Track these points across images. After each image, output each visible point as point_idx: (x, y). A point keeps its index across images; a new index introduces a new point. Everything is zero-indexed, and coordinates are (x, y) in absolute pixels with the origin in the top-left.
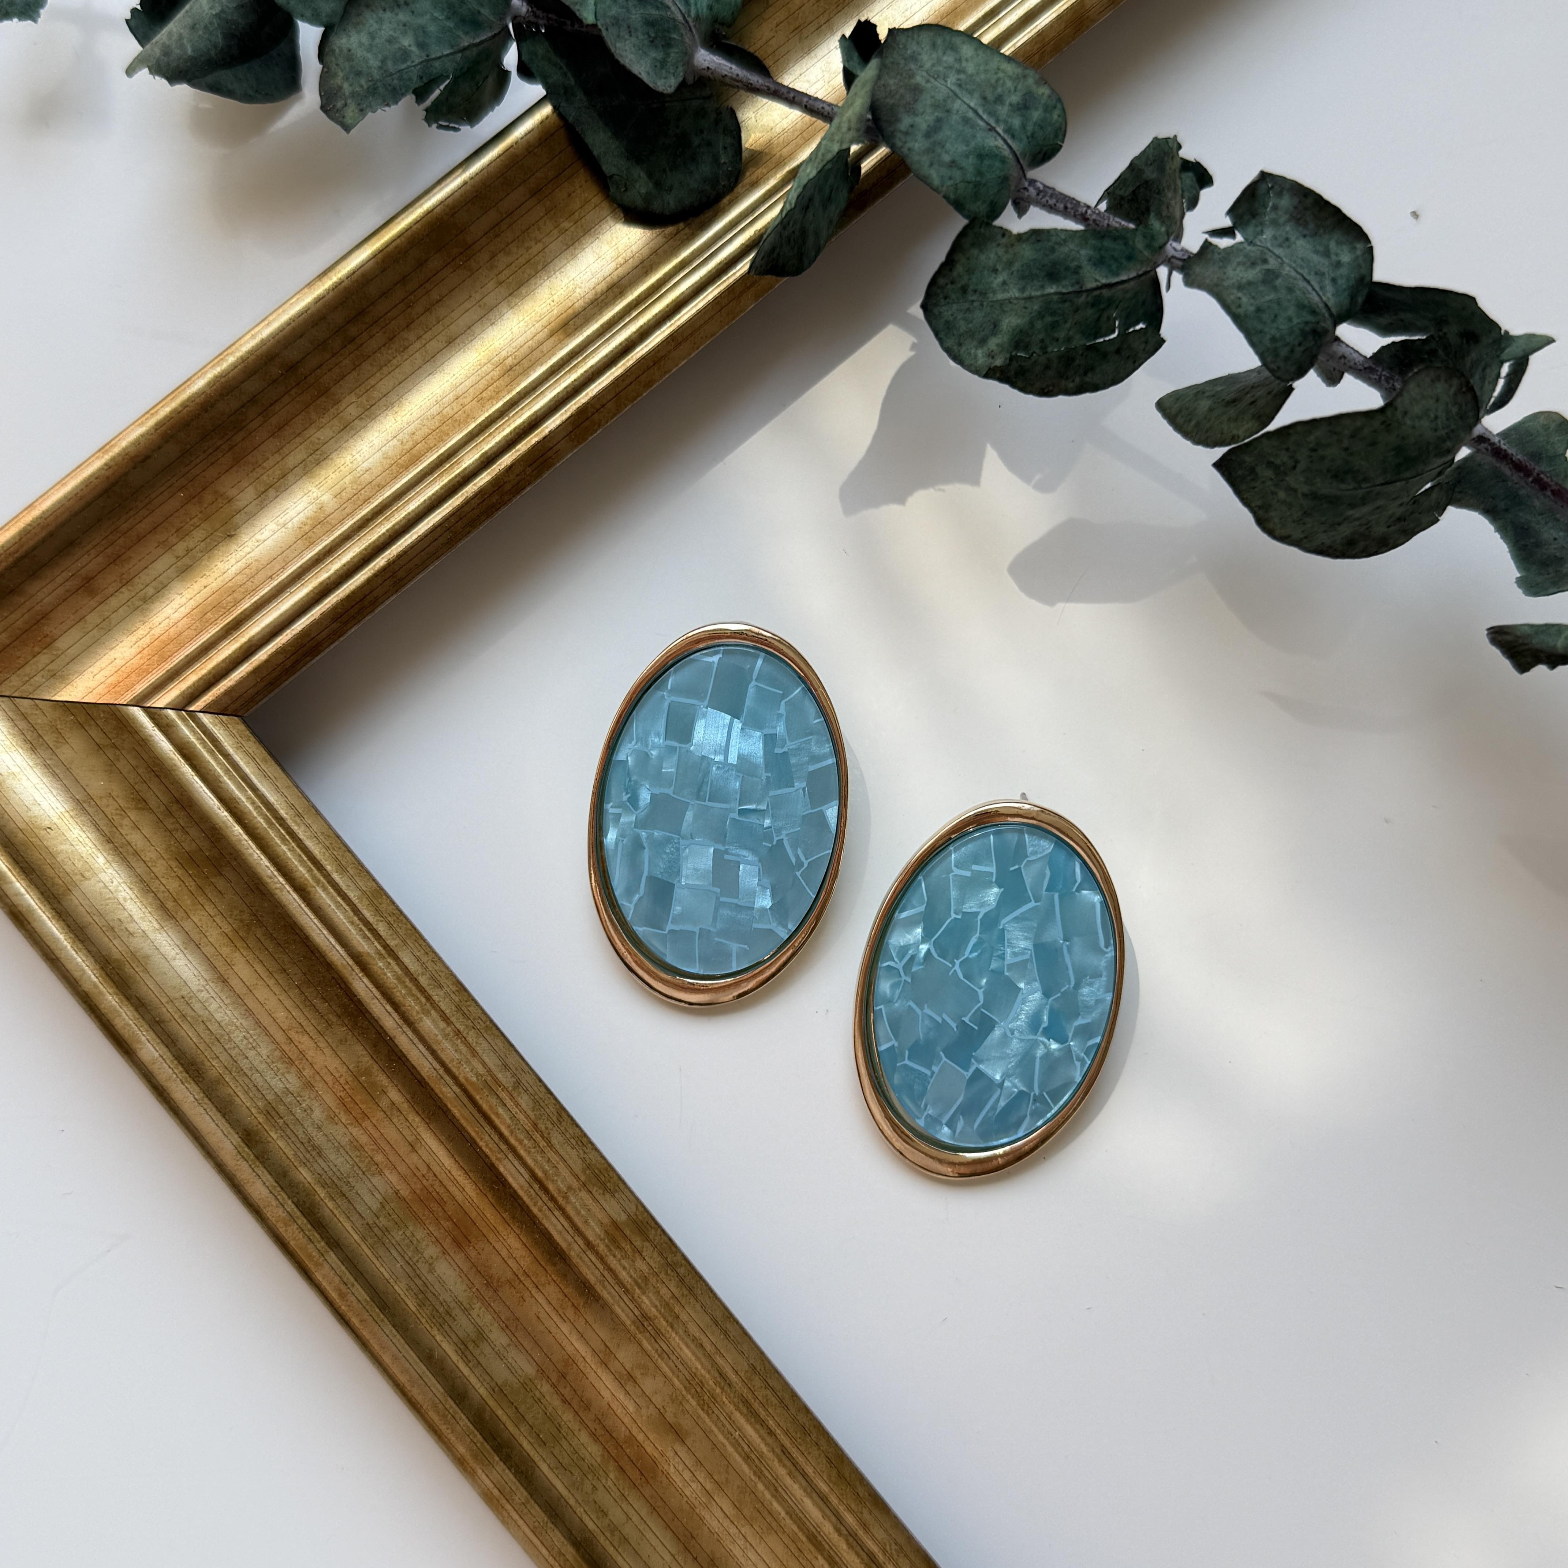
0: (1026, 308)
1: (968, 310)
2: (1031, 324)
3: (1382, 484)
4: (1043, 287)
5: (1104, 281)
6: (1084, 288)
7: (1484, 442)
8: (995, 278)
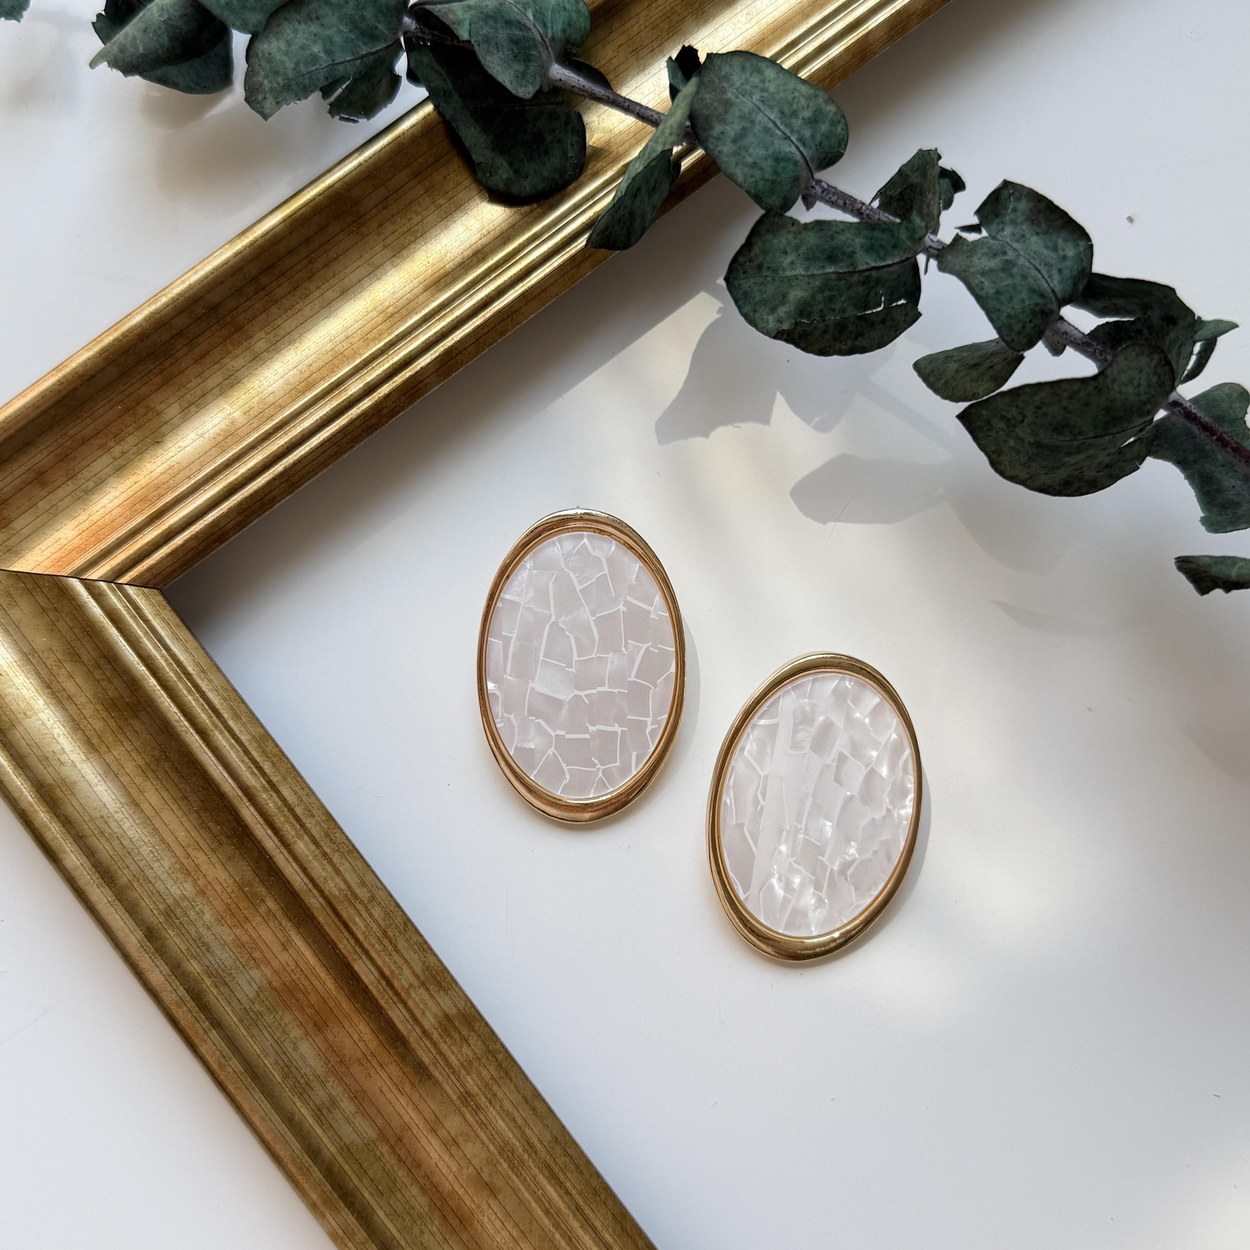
0: (809, 284)
1: (763, 283)
2: (813, 297)
3: (1094, 438)
4: (823, 267)
5: (873, 264)
6: (857, 270)
7: (1178, 406)
8: (785, 259)
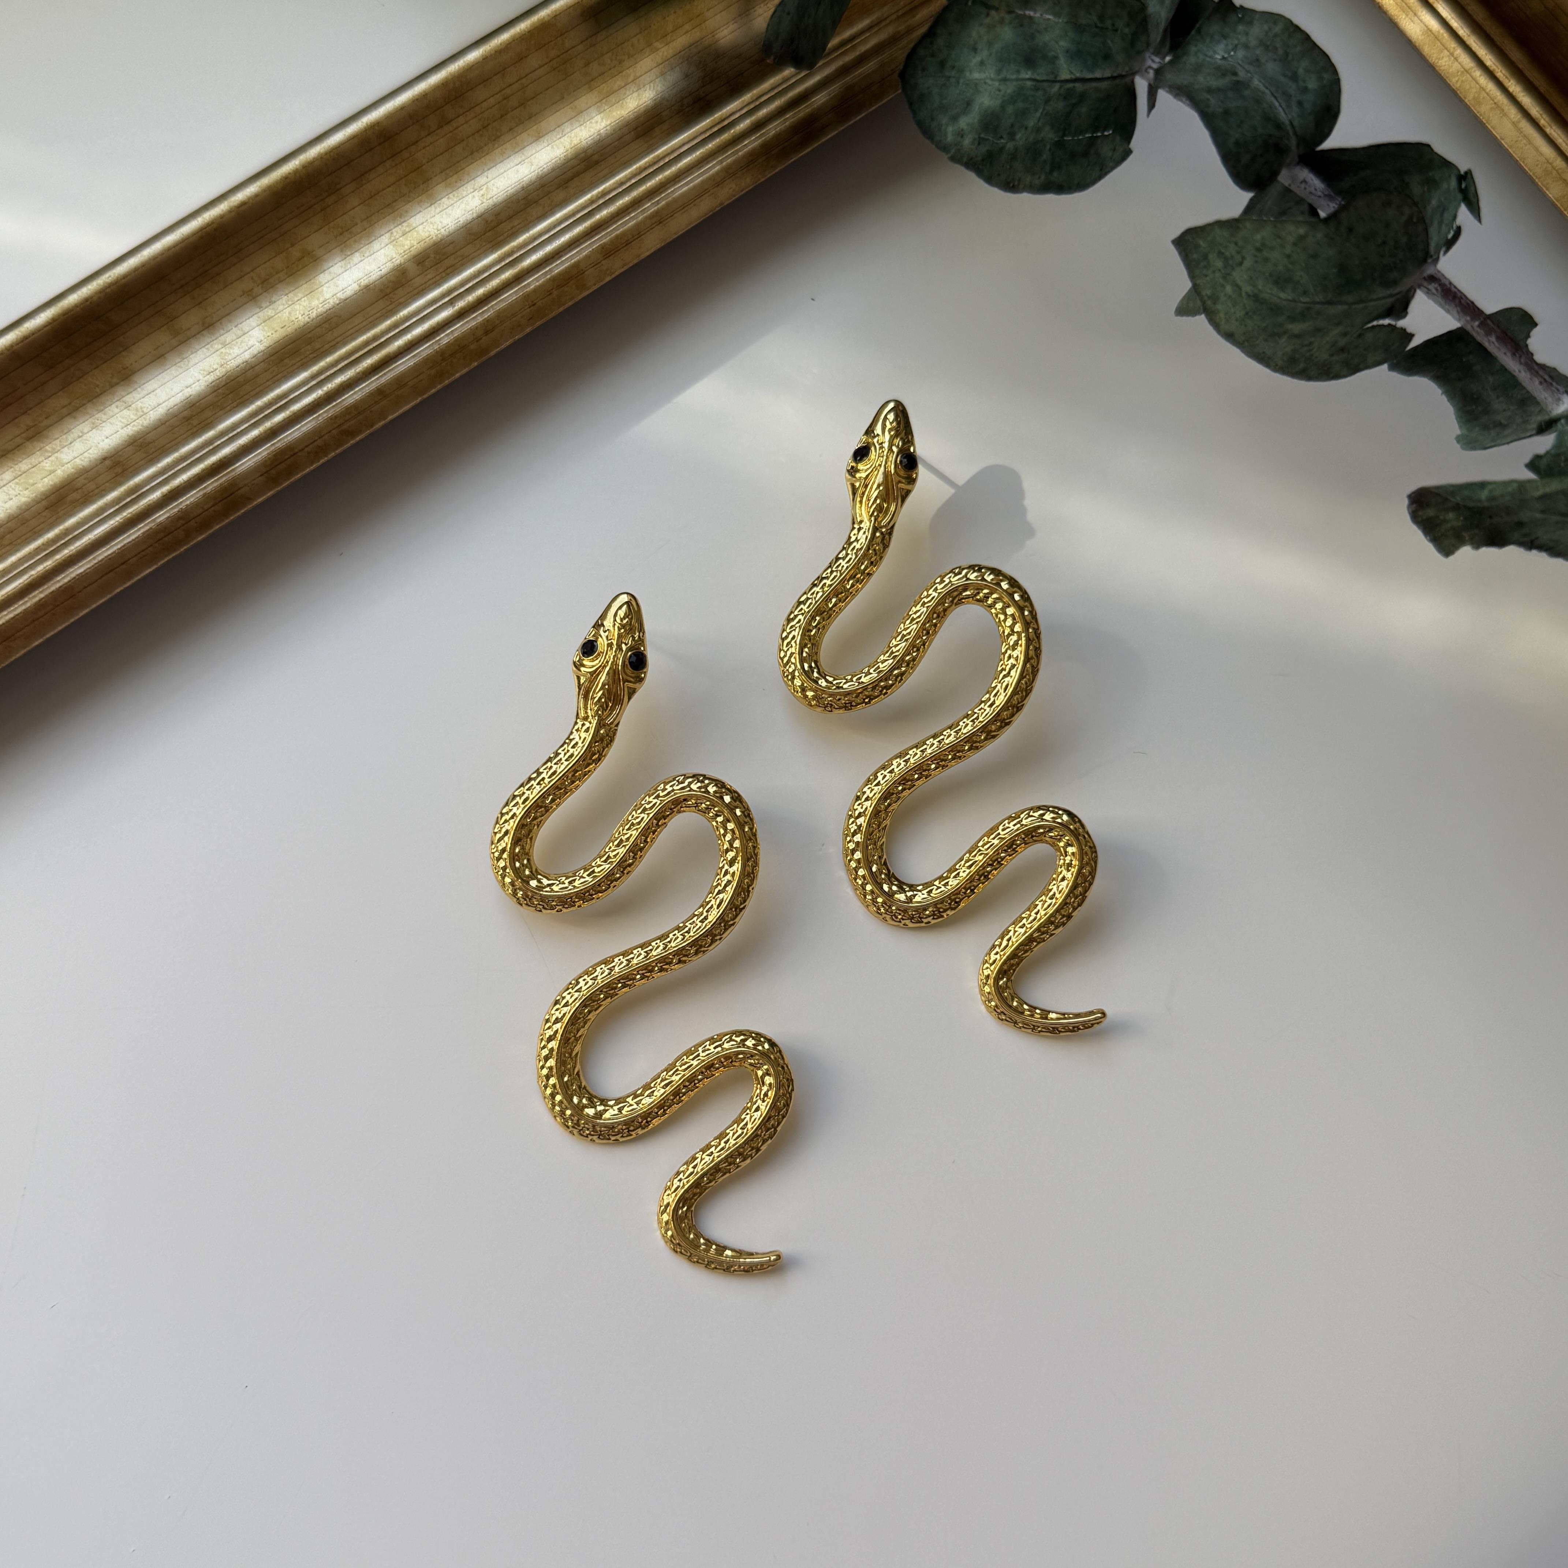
0: (999, 90)
1: (944, 84)
2: (1003, 107)
4: (1018, 72)
5: (1078, 75)
6: (1058, 79)
8: (974, 57)
